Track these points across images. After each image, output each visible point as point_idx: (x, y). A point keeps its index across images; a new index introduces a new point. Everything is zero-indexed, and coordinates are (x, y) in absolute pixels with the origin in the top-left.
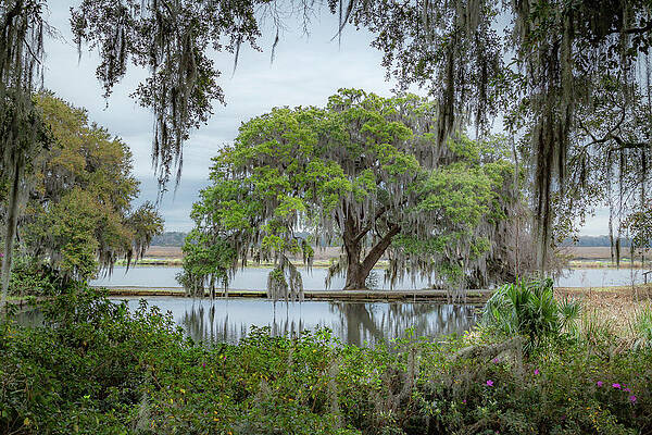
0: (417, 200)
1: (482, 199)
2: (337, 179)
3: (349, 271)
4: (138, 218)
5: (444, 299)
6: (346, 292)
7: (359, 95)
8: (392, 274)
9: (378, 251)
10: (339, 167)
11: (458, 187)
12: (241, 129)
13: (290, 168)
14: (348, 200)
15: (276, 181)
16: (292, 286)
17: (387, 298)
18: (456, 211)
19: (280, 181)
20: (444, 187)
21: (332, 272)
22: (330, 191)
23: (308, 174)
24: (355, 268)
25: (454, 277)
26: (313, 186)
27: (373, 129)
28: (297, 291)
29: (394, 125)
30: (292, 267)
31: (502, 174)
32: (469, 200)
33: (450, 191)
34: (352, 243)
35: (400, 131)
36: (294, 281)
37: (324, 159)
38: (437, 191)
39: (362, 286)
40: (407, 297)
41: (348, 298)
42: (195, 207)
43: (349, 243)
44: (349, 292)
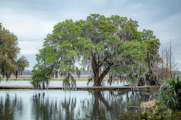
0: (119, 53)
1: (144, 52)
2: (89, 44)
3: (95, 80)
4: (19, 61)
5: (130, 89)
6: (94, 87)
7: (98, 16)
8: (110, 81)
9: (105, 73)
10: (90, 40)
11: (135, 47)
12: (54, 28)
13: (71, 41)
14: (93, 52)
15: (66, 45)
16: (72, 85)
17: (109, 89)
18: (134, 56)
19: (68, 45)
20: (129, 48)
21: (89, 80)
22: (87, 49)
23: (78, 43)
24: (97, 79)
25: (133, 81)
26: (80, 47)
27: (103, 27)
28: (74, 86)
29: (111, 25)
30: (72, 78)
31: (151, 43)
32: (139, 52)
33: (132, 49)
34: (96, 69)
35: (113, 27)
36: (73, 83)
37: (85, 38)
38: (127, 49)
39: (99, 85)
40: (115, 89)
41: (95, 89)
42: (37, 55)
43: (94, 70)
44: (95, 87)
